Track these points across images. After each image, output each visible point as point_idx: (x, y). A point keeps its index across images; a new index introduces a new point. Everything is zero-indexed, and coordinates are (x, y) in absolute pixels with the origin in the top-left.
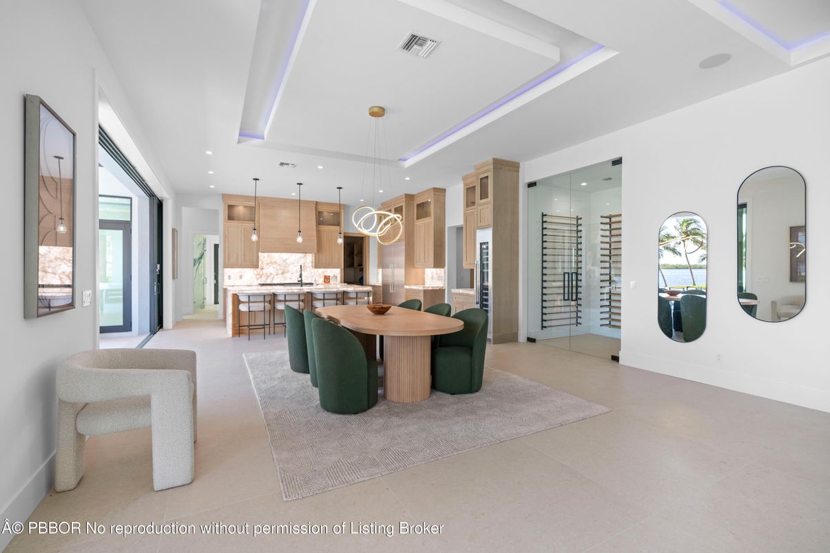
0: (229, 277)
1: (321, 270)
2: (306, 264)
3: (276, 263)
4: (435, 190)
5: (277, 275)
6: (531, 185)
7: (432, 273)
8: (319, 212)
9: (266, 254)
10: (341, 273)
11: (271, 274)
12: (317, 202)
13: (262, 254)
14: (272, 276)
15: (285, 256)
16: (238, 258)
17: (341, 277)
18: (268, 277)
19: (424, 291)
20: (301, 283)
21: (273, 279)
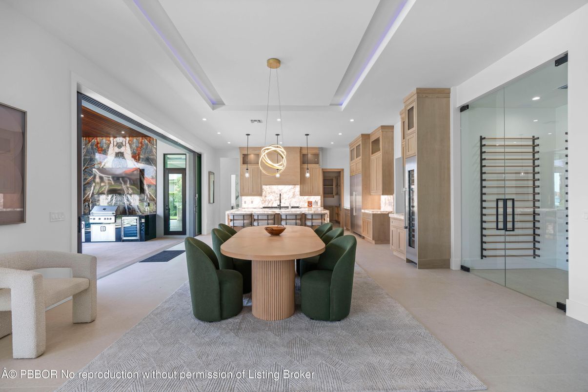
0: (245, 202)
1: (306, 197)
2: (295, 193)
3: (274, 192)
4: (383, 127)
5: (275, 201)
6: (464, 108)
7: (385, 199)
8: (303, 155)
9: (268, 186)
10: (321, 199)
11: (271, 200)
12: (301, 147)
13: (266, 186)
14: (272, 202)
15: (281, 187)
16: (249, 190)
17: (321, 202)
18: (269, 202)
19: (373, 214)
20: (280, 207)
21: (272, 203)
